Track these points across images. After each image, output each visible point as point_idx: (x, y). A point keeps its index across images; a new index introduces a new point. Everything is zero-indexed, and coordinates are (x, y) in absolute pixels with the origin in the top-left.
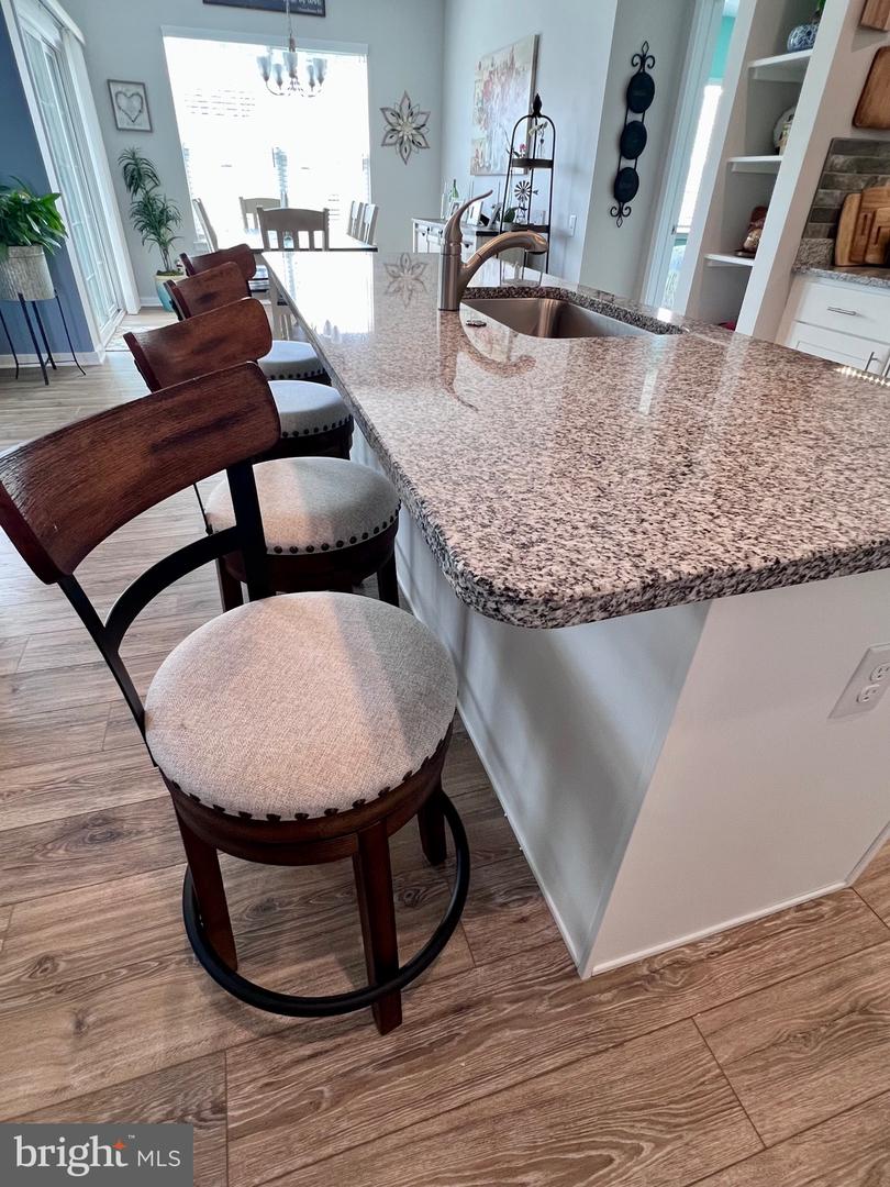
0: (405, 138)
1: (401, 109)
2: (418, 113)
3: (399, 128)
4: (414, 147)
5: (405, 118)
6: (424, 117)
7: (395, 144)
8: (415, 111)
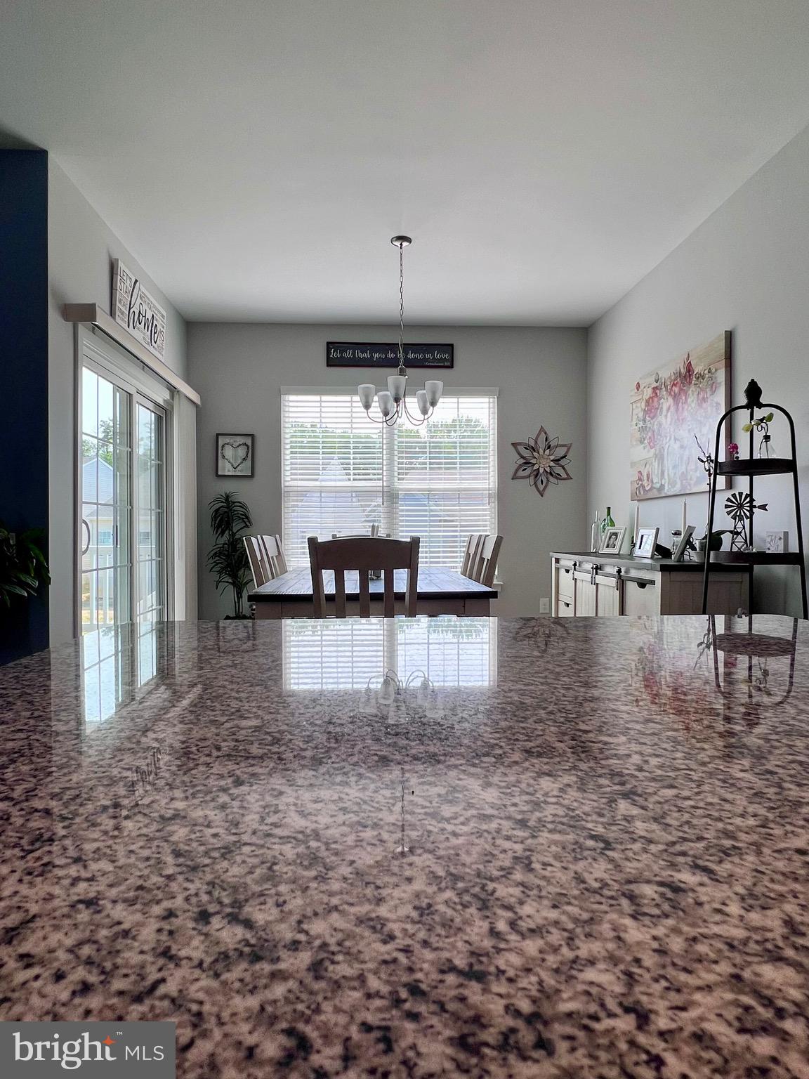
0: (541, 470)
1: (536, 442)
2: (557, 446)
3: (533, 461)
4: (551, 479)
5: (541, 451)
6: (565, 449)
7: (529, 476)
8: (552, 444)
